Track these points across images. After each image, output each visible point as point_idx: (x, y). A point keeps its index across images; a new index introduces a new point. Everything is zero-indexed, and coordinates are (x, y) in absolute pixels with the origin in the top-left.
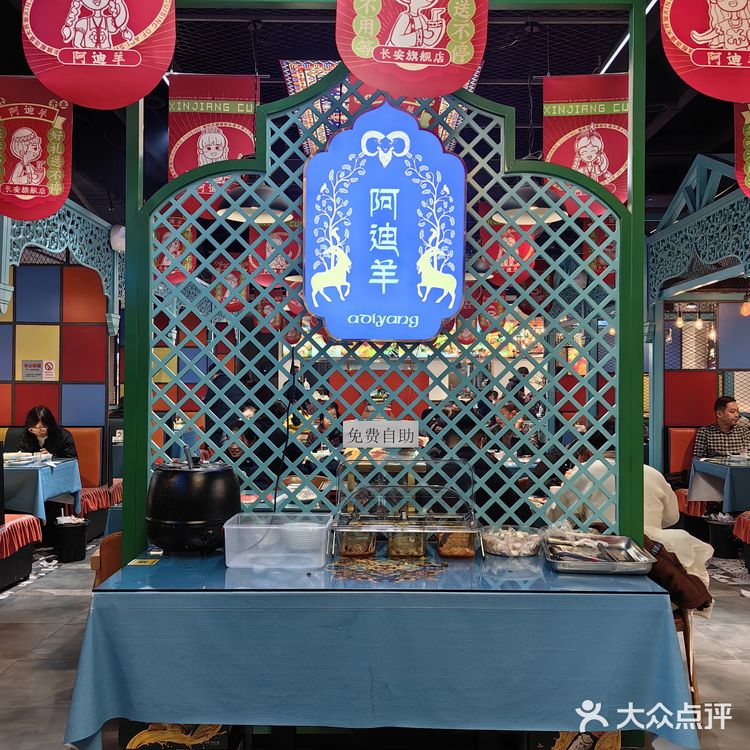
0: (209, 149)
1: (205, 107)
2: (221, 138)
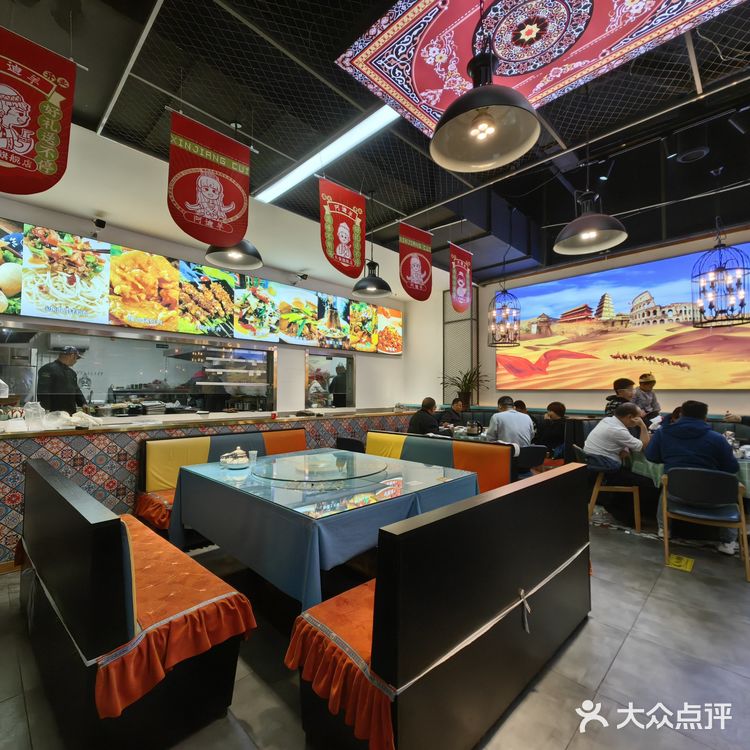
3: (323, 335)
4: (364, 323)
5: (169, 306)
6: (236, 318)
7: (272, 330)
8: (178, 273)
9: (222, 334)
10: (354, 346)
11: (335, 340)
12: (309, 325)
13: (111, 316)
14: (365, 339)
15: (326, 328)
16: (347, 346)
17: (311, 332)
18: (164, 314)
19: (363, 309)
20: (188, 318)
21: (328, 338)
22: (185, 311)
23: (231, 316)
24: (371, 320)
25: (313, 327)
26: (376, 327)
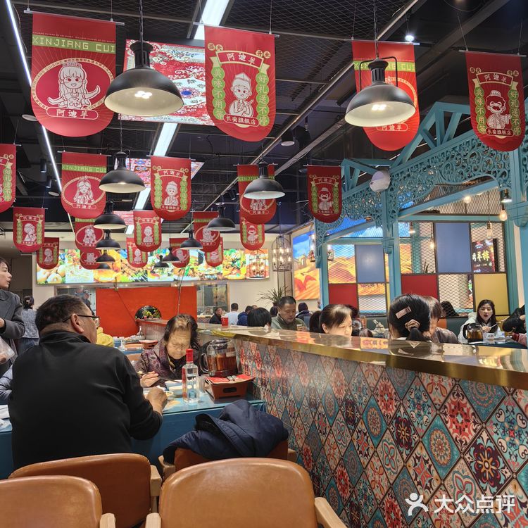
0: (69, 80)
1: (66, 43)
2: (80, 72)
3: (203, 273)
4: (234, 262)
5: (117, 271)
6: (149, 271)
7: (169, 275)
8: (120, 255)
9: (142, 280)
10: (226, 277)
11: (212, 275)
12: (192, 269)
13: (95, 279)
14: (235, 271)
15: (205, 269)
16: (220, 278)
17: (194, 272)
18: (115, 274)
19: (233, 253)
20: (125, 274)
21: (206, 275)
22: (124, 272)
23: (146, 271)
24: (240, 259)
25: (195, 270)
26: (244, 263)
